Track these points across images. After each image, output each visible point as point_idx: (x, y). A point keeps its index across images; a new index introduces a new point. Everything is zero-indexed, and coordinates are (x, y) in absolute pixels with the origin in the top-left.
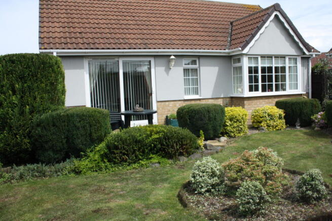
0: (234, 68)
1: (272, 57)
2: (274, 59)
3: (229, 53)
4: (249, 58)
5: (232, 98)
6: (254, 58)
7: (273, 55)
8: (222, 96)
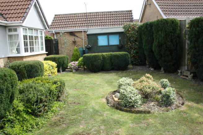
0: (8, 35)
1: (32, 30)
2: (34, 31)
3: (6, 24)
4: (23, 29)
5: (9, 58)
6: (25, 29)
7: (33, 28)
8: (3, 57)
